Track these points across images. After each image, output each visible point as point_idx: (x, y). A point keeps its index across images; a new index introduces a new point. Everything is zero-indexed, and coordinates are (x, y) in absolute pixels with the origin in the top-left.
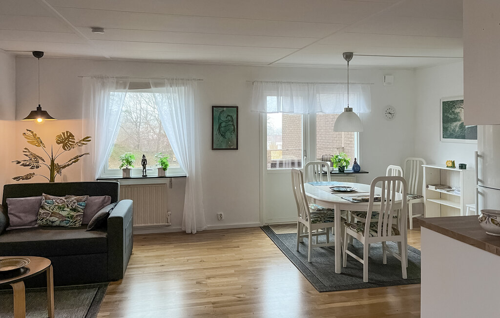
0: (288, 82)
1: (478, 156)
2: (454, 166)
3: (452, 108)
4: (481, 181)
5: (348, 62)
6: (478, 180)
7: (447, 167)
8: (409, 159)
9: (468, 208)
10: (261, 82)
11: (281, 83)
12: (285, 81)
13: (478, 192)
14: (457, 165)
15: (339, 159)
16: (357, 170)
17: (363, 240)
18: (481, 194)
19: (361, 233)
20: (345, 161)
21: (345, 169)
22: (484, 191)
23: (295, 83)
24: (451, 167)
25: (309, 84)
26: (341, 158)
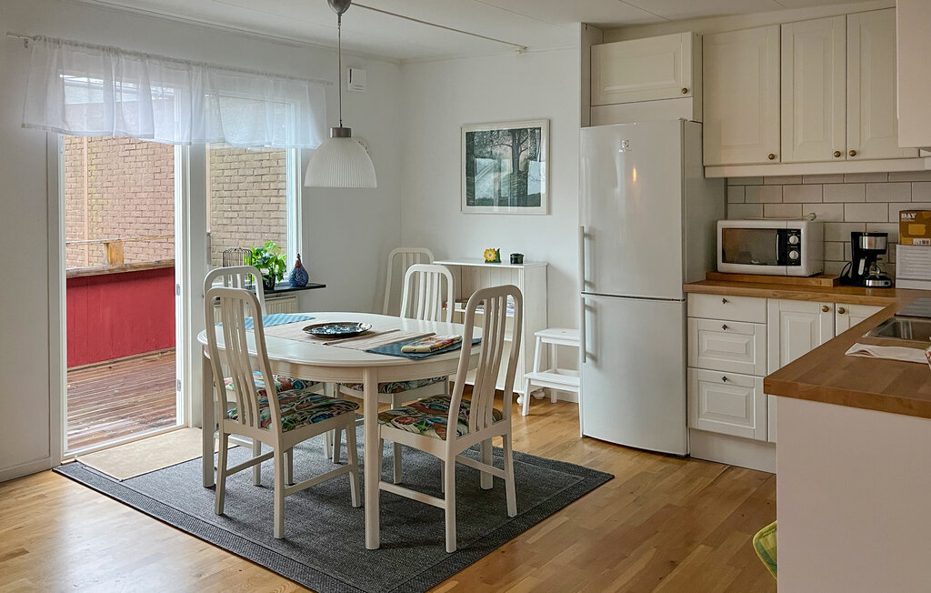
0: (136, 54)
1: (584, 235)
2: (498, 260)
3: (486, 145)
4: (591, 285)
5: (340, 15)
6: (585, 282)
7: (487, 261)
8: (398, 250)
9: (538, 338)
10: (57, 42)
11: (117, 52)
12: (129, 50)
13: (585, 307)
14: (506, 257)
15: (265, 258)
16: (301, 281)
17: (441, 450)
18: (591, 309)
19: (433, 433)
20: (277, 262)
21: (277, 282)
22: (595, 303)
23: (157, 57)
24: (494, 262)
25: (194, 67)
26: (267, 255)
